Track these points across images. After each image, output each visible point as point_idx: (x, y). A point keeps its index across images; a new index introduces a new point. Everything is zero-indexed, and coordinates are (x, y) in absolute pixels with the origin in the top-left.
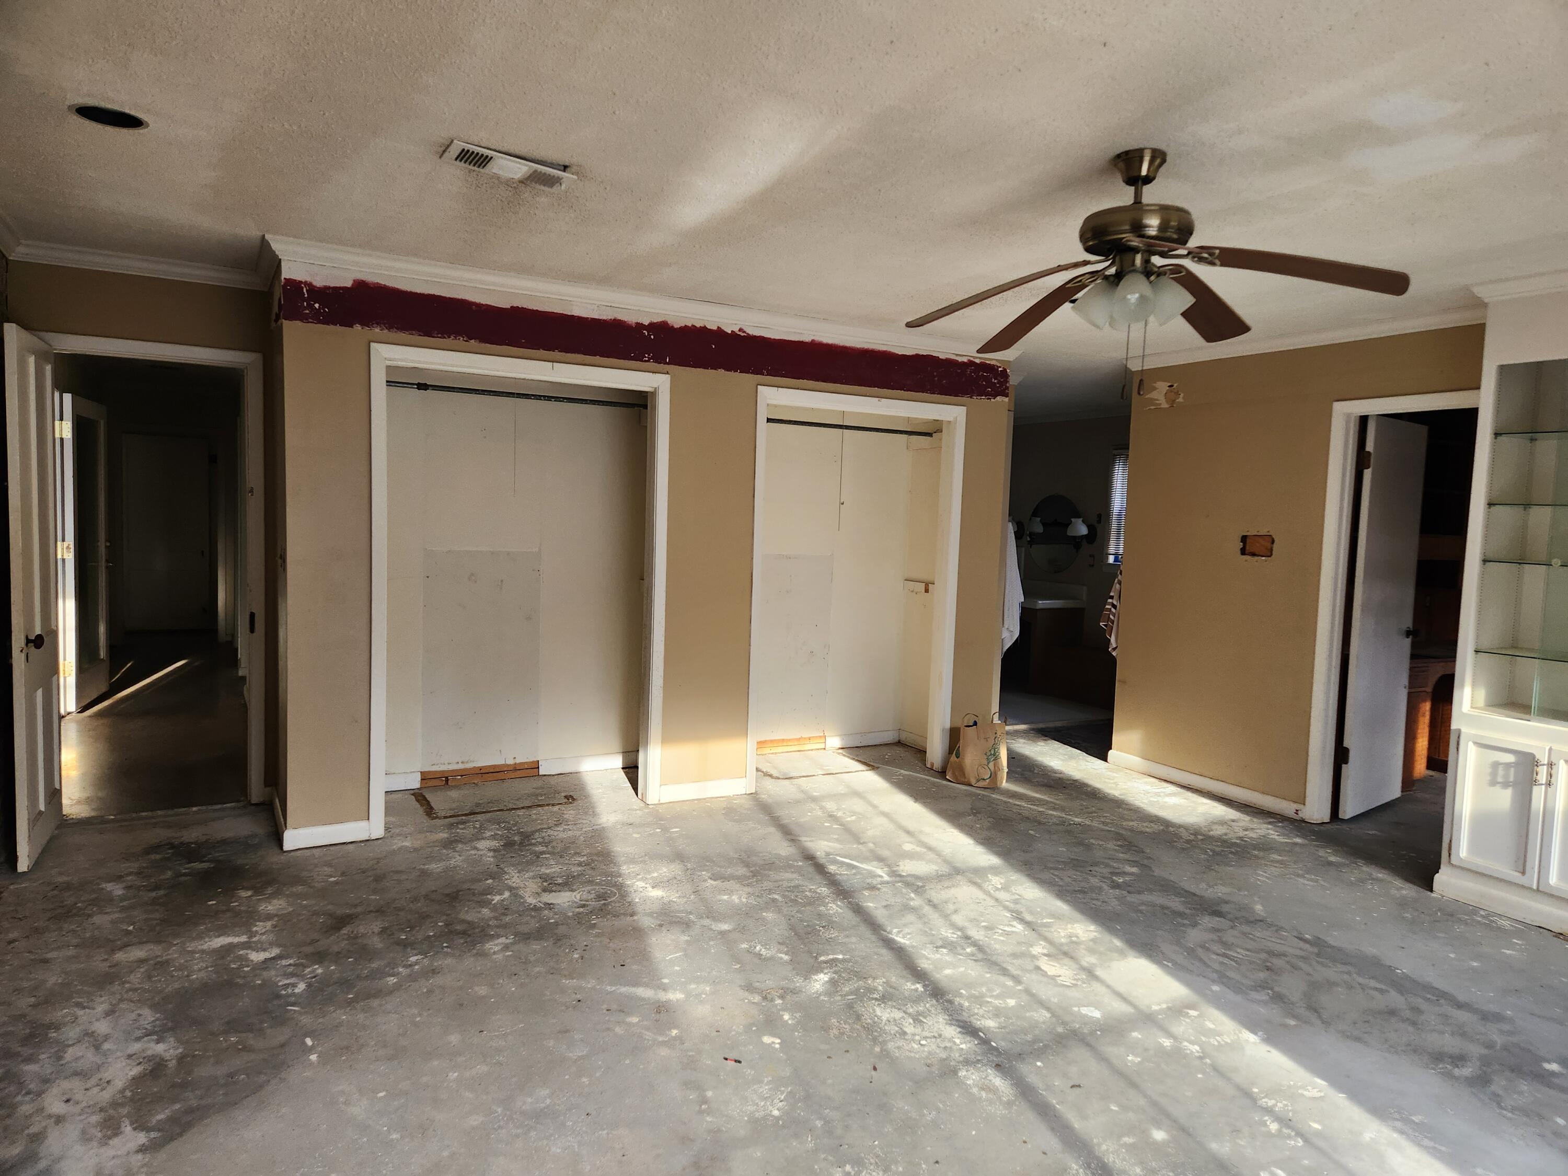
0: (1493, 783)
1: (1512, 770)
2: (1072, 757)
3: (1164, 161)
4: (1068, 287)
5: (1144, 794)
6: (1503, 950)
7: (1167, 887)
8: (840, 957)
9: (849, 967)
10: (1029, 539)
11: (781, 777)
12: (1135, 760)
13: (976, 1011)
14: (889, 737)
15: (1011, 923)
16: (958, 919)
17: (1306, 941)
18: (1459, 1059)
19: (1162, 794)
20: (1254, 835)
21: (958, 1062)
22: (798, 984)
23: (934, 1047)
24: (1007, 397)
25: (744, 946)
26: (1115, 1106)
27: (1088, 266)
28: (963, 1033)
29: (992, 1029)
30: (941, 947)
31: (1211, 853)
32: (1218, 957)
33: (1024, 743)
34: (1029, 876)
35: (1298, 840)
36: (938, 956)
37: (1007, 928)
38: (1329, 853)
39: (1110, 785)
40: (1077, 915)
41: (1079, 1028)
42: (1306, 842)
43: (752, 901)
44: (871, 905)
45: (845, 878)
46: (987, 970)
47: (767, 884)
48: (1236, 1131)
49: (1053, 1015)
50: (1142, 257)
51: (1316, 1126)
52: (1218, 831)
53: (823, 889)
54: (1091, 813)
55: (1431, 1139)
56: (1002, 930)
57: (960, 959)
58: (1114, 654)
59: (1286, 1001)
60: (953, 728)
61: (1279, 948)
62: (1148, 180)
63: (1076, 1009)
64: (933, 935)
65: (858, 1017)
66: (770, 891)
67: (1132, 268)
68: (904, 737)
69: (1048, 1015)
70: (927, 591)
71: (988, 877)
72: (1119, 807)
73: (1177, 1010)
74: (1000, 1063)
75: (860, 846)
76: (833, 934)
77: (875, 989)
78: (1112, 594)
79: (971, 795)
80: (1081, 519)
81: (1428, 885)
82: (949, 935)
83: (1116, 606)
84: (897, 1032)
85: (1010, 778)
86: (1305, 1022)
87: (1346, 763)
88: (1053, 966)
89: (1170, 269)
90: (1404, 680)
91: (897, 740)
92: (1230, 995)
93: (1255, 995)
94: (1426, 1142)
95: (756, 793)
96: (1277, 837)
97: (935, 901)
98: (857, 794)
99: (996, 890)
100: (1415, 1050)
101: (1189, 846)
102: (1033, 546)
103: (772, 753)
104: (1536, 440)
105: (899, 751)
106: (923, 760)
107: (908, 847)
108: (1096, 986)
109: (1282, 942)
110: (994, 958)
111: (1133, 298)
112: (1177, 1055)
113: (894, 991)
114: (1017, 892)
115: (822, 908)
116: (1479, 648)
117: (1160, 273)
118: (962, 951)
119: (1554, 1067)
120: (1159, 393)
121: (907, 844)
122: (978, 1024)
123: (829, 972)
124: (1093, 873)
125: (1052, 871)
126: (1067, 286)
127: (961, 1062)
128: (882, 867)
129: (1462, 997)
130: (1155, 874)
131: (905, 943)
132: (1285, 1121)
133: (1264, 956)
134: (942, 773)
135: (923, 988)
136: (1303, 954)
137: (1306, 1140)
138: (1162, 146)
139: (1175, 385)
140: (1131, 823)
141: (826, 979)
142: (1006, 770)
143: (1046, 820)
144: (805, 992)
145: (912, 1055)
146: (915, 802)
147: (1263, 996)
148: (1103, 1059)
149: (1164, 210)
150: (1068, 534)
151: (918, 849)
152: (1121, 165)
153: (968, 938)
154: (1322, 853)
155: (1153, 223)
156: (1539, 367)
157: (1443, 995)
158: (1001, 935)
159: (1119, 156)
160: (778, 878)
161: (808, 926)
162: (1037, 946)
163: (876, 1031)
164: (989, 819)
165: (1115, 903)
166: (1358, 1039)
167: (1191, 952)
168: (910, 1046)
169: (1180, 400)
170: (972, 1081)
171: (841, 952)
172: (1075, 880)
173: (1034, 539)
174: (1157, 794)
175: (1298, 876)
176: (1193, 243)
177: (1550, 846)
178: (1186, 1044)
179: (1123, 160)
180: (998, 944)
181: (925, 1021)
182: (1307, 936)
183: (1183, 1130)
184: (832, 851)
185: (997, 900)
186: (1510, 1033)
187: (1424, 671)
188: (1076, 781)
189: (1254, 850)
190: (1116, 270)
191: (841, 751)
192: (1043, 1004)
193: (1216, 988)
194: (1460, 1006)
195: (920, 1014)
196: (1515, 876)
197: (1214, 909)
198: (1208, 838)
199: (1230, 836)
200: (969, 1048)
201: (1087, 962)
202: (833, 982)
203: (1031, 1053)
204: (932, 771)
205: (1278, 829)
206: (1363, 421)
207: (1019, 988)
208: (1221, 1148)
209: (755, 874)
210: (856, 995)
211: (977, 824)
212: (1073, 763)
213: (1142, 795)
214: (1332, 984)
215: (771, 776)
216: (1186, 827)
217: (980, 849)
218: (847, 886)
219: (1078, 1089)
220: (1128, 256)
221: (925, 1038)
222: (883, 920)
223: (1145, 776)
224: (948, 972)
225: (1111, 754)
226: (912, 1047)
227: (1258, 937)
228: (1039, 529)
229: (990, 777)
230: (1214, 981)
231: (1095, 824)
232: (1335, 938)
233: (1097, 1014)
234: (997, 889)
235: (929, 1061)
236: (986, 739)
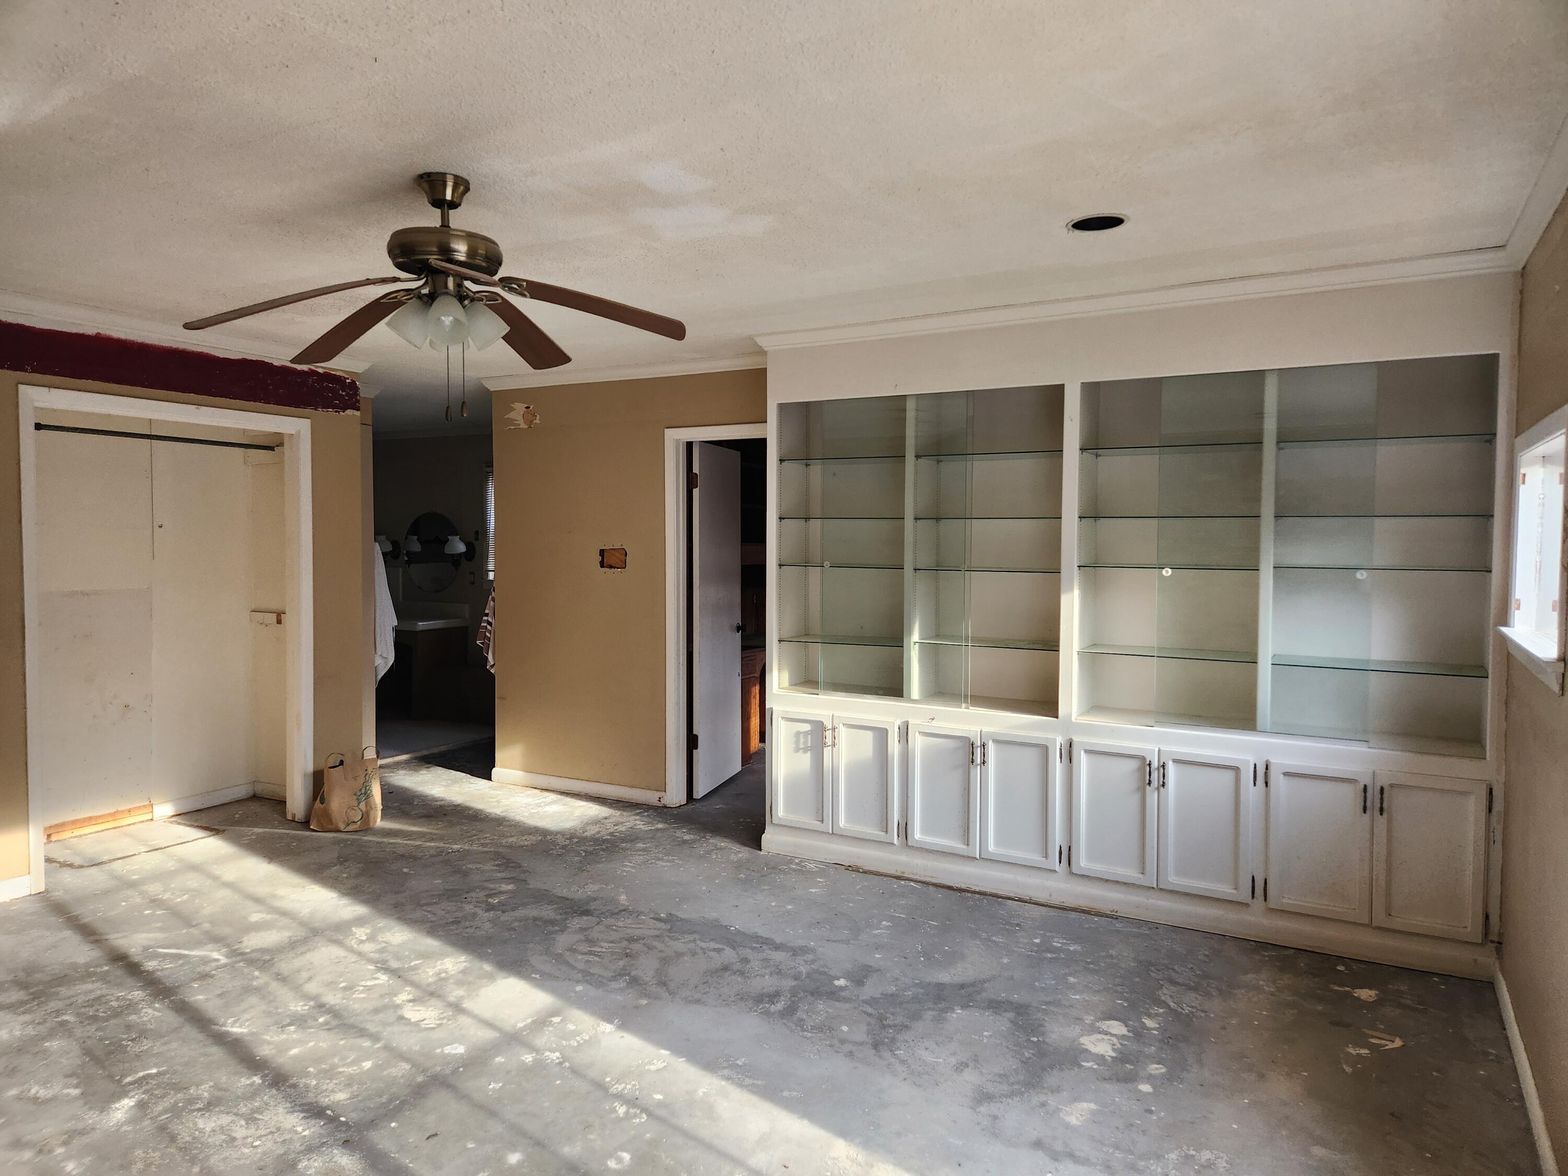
0: (797, 750)
1: (809, 736)
2: (455, 782)
3: (467, 189)
4: (384, 302)
5: (526, 808)
6: (810, 890)
7: (542, 897)
8: (154, 1071)
9: (165, 1080)
10: (406, 559)
11: (85, 865)
12: (518, 775)
13: (325, 1087)
14: (241, 792)
15: (375, 976)
16: (312, 988)
17: (660, 920)
18: (773, 997)
19: (542, 804)
20: (623, 829)
21: (298, 1153)
22: (90, 1122)
23: (269, 1144)
24: (358, 410)
25: (14, 1092)
26: (471, 1144)
27: (399, 283)
28: (308, 1118)
29: (342, 1103)
30: (289, 1025)
31: (584, 854)
32: (584, 956)
33: (405, 774)
34: (399, 919)
35: (660, 826)
36: (284, 1036)
37: (369, 983)
38: (685, 832)
39: (492, 804)
40: (449, 949)
41: (441, 1070)
42: (667, 826)
43: (31, 1031)
44: (201, 997)
45: (167, 973)
46: (343, 1037)
47: (53, 1005)
48: (588, 1127)
49: (413, 1065)
50: (454, 280)
51: (659, 1097)
52: (592, 831)
53: (137, 993)
54: (471, 837)
55: (750, 1077)
56: (363, 986)
57: (310, 1033)
58: (492, 671)
59: (640, 982)
60: (318, 771)
61: (637, 933)
62: (454, 205)
63: (439, 1051)
64: (280, 1014)
65: (173, 1138)
66: (58, 1013)
67: (446, 291)
68: (259, 789)
69: (407, 1066)
70: (279, 622)
71: (352, 931)
72: (500, 825)
73: (541, 1022)
74: (348, 1139)
75: (192, 930)
76: (146, 1044)
77: (199, 1098)
78: (487, 611)
79: (338, 842)
80: (458, 537)
81: (757, 844)
82: (299, 1009)
83: (492, 623)
84: (224, 1141)
85: (386, 815)
86: (656, 998)
87: (696, 748)
88: (418, 1010)
89: (485, 296)
90: (738, 669)
91: (251, 793)
92: (593, 992)
93: (614, 985)
94: (748, 1081)
95: (47, 891)
96: (642, 827)
97: (286, 973)
98: (194, 868)
99: (360, 943)
100: (742, 997)
101: (564, 851)
102: (411, 565)
103: (76, 837)
104: (810, 465)
105: (254, 807)
106: (283, 813)
107: (255, 917)
108: (464, 1020)
109: (641, 926)
110: (351, 1021)
111: (447, 320)
112: (540, 1066)
113: (223, 1093)
114: (384, 939)
115: (133, 1017)
116: (783, 638)
117: (474, 298)
118: (314, 1023)
119: (842, 982)
120: (518, 412)
121: (254, 914)
122: (325, 1101)
123: (137, 1094)
124: (469, 899)
125: (425, 908)
126: (381, 301)
127: (301, 1152)
128: (219, 948)
129: (778, 940)
130: (531, 887)
131: (242, 1033)
132: (631, 1102)
133: (625, 943)
134: (305, 824)
135: (261, 1079)
136: (657, 933)
137: (650, 1114)
138: (464, 175)
139: (531, 407)
140: (511, 840)
141: (132, 1104)
142: (380, 807)
143: (422, 854)
144: (99, 1129)
145: (242, 1162)
146: (269, 863)
147: (621, 984)
148: (463, 1097)
149: (470, 237)
150: (446, 552)
151: (269, 917)
152: (425, 185)
153: (321, 1006)
154: (679, 833)
155: (461, 249)
156: (807, 404)
157: (766, 942)
158: (362, 992)
159: (421, 176)
160: (70, 993)
161: (110, 1044)
162: (401, 993)
163: (196, 1148)
164: (358, 865)
165: (488, 925)
166: (698, 1001)
167: (559, 959)
168: (240, 1153)
169: (537, 421)
170: (314, 1170)
171: (156, 1065)
172: (448, 912)
173: (413, 558)
174: (538, 805)
175: (659, 859)
176: (502, 273)
177: (838, 796)
178: (547, 1053)
179: (427, 181)
180: (358, 1002)
181: (260, 1117)
182: (662, 915)
183: (539, 1144)
184: (152, 943)
185: (360, 954)
186: (813, 961)
187: (751, 660)
188: (459, 805)
189: (622, 843)
190: (429, 291)
191: (173, 819)
192: (402, 1056)
193: (579, 988)
194: (778, 947)
195: (254, 1111)
196: (816, 825)
197: (581, 909)
198: (583, 840)
199: (602, 834)
200: (313, 1132)
201: (455, 997)
202: (142, 1106)
203: (386, 1115)
204: (294, 823)
205: (643, 819)
206: (690, 445)
207: (378, 1046)
208: (571, 1150)
209: (36, 996)
210: (172, 1112)
211: (344, 873)
212: (456, 788)
213: (524, 809)
214: (679, 955)
215: (71, 866)
216: (562, 833)
217: (344, 901)
218: (168, 983)
219: (436, 1138)
220: (440, 278)
221: (259, 1138)
222: (216, 1012)
223: (528, 788)
224: (294, 1051)
225: (495, 771)
226: (242, 1153)
227: (621, 927)
228: (416, 547)
229: (361, 818)
230: (578, 982)
231: (475, 847)
232: (686, 912)
233: (460, 1049)
234: (362, 942)
235: (262, 1163)
236: (355, 778)
